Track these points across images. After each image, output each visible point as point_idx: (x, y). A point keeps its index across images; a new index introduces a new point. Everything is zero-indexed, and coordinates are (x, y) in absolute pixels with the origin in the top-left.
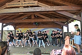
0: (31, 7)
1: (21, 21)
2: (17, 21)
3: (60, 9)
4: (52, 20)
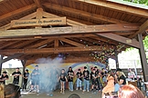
0: (53, 26)
1: (35, 51)
2: (28, 52)
3: (104, 30)
4: (90, 49)
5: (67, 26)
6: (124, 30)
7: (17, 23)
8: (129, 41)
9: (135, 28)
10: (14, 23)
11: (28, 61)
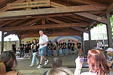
0: (40, 8)
1: (28, 28)
2: (22, 28)
3: (79, 10)
4: (69, 25)
5: (51, 7)
6: (96, 9)
7: (11, 6)
8: (99, 19)
9: (104, 8)
10: (9, 6)
11: (22, 36)
